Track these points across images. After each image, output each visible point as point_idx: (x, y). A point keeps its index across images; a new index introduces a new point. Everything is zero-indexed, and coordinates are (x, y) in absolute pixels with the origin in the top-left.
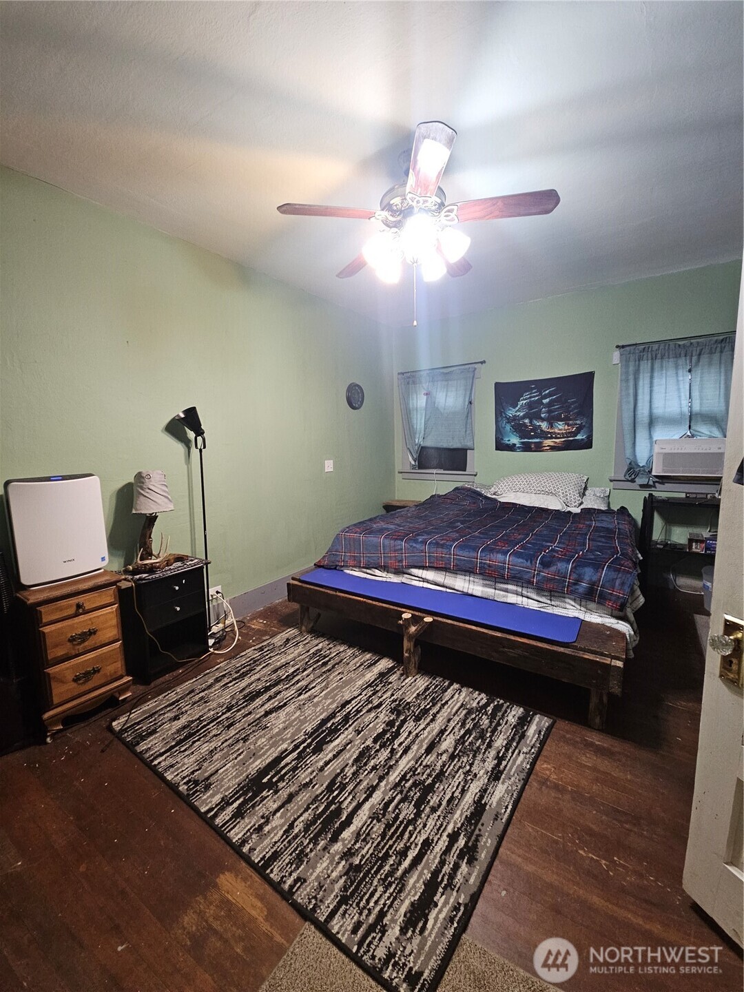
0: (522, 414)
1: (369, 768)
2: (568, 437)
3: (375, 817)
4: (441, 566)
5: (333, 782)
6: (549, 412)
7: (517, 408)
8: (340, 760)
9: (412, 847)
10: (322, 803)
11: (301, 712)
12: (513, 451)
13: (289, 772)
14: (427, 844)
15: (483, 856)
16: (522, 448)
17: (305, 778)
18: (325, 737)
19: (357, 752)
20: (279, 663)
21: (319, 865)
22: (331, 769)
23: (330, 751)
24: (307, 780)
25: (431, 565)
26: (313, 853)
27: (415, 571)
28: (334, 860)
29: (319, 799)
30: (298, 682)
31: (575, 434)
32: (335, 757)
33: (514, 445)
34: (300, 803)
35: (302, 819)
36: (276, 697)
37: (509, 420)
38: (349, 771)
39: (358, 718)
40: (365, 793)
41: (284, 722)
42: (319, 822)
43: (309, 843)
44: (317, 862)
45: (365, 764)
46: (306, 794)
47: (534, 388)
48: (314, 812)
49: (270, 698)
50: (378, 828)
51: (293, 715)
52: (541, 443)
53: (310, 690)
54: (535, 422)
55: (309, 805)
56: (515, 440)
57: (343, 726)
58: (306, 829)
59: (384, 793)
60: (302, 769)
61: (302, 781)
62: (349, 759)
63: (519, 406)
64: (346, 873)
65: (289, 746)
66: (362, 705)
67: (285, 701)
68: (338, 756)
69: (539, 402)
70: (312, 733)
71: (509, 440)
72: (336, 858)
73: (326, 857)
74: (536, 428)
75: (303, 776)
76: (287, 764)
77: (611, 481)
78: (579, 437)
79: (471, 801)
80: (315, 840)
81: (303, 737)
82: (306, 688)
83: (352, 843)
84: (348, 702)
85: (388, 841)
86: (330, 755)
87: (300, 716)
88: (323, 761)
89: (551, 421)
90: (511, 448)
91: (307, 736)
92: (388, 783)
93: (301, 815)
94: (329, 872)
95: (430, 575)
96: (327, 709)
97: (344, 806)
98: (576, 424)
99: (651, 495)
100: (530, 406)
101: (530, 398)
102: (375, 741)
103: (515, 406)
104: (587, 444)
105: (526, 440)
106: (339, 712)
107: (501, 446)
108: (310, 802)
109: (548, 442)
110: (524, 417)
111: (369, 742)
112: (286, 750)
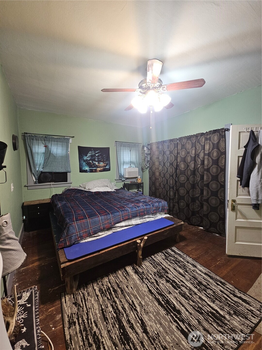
0: (89, 159)
1: (190, 296)
2: (104, 167)
3: (214, 302)
4: (127, 218)
5: (198, 311)
6: (98, 159)
7: (87, 157)
8: (186, 305)
9: (224, 296)
10: (208, 318)
11: (150, 312)
12: (87, 172)
13: (191, 328)
14: (221, 291)
15: (223, 281)
16: (90, 171)
17: (195, 322)
18: (171, 307)
19: (182, 297)
20: (99, 315)
21: (235, 324)
22: (190, 309)
23: (180, 307)
24: (196, 321)
25: (123, 219)
26: (231, 325)
27: (117, 225)
28: (233, 319)
29: (206, 318)
30: (124, 308)
31: (106, 166)
32: (183, 306)
33: (87, 170)
34: (209, 327)
35: (216, 327)
36: (132, 324)
37: (85, 161)
38: (191, 303)
39: (161, 290)
40: (203, 301)
41: (156, 324)
42: (217, 321)
43: (227, 326)
44: (234, 325)
45: (189, 297)
46: (204, 323)
47: (93, 150)
48: (213, 322)
49: (132, 327)
50: (217, 302)
51: (152, 318)
52: (96, 169)
53: (134, 304)
54: (94, 162)
55: (209, 323)
56: (87, 168)
57: (166, 298)
58: (221, 326)
59: (203, 295)
60: (190, 322)
61: (197, 323)
62: (185, 301)
63: (88, 156)
64: (237, 316)
65: (175, 325)
66: (154, 287)
67: (138, 319)
68: (183, 305)
69: (95, 155)
70: (167, 311)
71: (85, 168)
72: (232, 318)
73: (232, 321)
74: (94, 164)
75: (194, 322)
76: (186, 328)
77: (115, 180)
78: (107, 167)
79: (205, 275)
80: (226, 324)
81: (169, 317)
82: (132, 306)
83: (225, 312)
84: (150, 291)
85: (222, 301)
86: (183, 308)
87: (153, 314)
88: (186, 312)
89: (99, 162)
90: (86, 171)
91: (169, 315)
92: (198, 293)
93: (215, 327)
94: (238, 321)
95: (123, 224)
96: (152, 300)
97: (210, 311)
98: (106, 163)
99: (124, 183)
100: (92, 156)
101: (92, 153)
102: (177, 290)
103: (86, 156)
104: (109, 170)
105: (91, 168)
106: (155, 296)
107: (81, 171)
108: (208, 323)
109: (99, 169)
110: (90, 160)
111: (177, 292)
112: (177, 327)
